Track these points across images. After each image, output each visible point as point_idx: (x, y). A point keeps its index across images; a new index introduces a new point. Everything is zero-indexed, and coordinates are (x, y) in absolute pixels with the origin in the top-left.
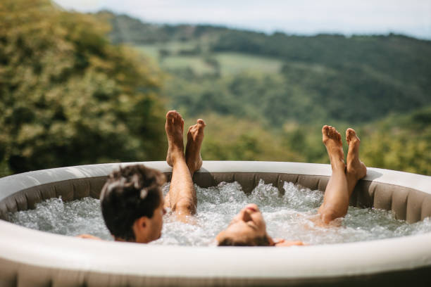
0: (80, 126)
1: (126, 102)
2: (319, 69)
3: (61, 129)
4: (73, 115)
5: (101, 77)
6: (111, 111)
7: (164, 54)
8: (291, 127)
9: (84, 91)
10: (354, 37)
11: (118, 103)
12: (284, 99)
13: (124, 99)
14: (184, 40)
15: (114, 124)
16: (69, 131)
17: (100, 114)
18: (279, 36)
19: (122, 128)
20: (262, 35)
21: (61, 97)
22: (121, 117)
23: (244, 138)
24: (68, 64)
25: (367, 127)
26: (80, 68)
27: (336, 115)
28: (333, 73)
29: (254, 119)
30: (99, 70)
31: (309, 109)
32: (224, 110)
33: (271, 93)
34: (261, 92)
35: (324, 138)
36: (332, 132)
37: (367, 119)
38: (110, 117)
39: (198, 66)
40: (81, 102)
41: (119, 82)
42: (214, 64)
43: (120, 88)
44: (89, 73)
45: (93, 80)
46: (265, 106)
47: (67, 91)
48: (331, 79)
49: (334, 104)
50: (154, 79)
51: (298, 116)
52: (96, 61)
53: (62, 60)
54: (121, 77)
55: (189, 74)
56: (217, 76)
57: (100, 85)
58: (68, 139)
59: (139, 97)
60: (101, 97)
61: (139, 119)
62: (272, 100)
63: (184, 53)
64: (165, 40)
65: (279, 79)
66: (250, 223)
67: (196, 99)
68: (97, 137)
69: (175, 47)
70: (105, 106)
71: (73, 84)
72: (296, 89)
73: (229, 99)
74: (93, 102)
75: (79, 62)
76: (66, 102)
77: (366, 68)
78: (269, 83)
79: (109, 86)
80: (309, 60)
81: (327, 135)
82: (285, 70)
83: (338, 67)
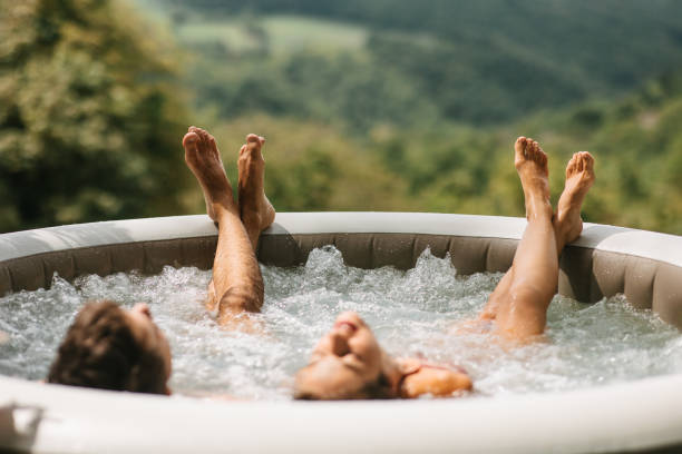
0: (47, 139)
1: (122, 99)
2: (426, 43)
3: (17, 144)
4: (37, 121)
5: (81, 59)
6: (99, 112)
7: (180, 19)
8: (383, 133)
9: (53, 82)
11: (109, 100)
12: (372, 90)
13: (120, 95)
15: (105, 133)
16: (31, 146)
17: (82, 119)
19: (116, 142)
21: (16, 91)
22: (115, 123)
24: (27, 37)
26: (46, 44)
27: (454, 113)
28: (447, 47)
29: (326, 122)
30: (77, 46)
31: (411, 105)
32: (276, 108)
33: (350, 80)
35: (518, 158)
36: (532, 149)
37: (499, 118)
38: (96, 124)
39: (234, 36)
40: (50, 98)
41: (111, 67)
42: (259, 34)
43: (113, 76)
44: (61, 52)
45: (67, 63)
46: (341, 100)
47: (25, 81)
50: (167, 61)
51: (394, 117)
52: (71, 32)
53: (15, 31)
54: (114, 57)
55: (219, 51)
56: (262, 54)
57: (79, 71)
58: (30, 161)
59: (144, 90)
60: (81, 91)
61: (143, 126)
62: (352, 92)
65: (363, 58)
66: (349, 359)
67: (232, 91)
68: (77, 156)
70: (89, 105)
71: (34, 69)
72: (390, 74)
73: (284, 90)
74: (68, 100)
75: (44, 34)
76: (25, 99)
78: (346, 63)
79: (95, 73)
81: (523, 153)
82: (373, 44)
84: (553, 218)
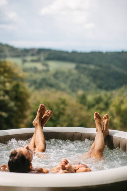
2: (92, 67)
7: (24, 61)
8: (80, 92)
10: (107, 53)
11: (4, 86)
12: (77, 80)
13: (8, 85)
14: (33, 55)
15: (4, 96)
18: (74, 53)
19: (7, 97)
20: (67, 52)
22: (6, 92)
23: (60, 99)
25: (114, 92)
27: (100, 87)
28: (98, 68)
29: (63, 90)
31: (88, 84)
33: (71, 78)
34: (67, 77)
37: (113, 88)
39: (39, 66)
41: (5, 77)
42: (47, 65)
43: (6, 80)
46: (69, 83)
48: (97, 71)
49: (99, 82)
51: (83, 88)
54: (6, 75)
55: (36, 70)
56: (47, 71)
59: (15, 83)
61: (14, 93)
62: (72, 81)
63: (33, 61)
64: (25, 56)
65: (75, 72)
67: (39, 81)
69: (29, 58)
72: (82, 76)
73: (53, 81)
77: (113, 66)
78: (70, 74)
80: (88, 63)
81: (96, 116)
82: (77, 68)
83: (100, 66)
84: (103, 131)
